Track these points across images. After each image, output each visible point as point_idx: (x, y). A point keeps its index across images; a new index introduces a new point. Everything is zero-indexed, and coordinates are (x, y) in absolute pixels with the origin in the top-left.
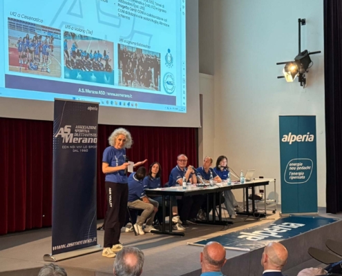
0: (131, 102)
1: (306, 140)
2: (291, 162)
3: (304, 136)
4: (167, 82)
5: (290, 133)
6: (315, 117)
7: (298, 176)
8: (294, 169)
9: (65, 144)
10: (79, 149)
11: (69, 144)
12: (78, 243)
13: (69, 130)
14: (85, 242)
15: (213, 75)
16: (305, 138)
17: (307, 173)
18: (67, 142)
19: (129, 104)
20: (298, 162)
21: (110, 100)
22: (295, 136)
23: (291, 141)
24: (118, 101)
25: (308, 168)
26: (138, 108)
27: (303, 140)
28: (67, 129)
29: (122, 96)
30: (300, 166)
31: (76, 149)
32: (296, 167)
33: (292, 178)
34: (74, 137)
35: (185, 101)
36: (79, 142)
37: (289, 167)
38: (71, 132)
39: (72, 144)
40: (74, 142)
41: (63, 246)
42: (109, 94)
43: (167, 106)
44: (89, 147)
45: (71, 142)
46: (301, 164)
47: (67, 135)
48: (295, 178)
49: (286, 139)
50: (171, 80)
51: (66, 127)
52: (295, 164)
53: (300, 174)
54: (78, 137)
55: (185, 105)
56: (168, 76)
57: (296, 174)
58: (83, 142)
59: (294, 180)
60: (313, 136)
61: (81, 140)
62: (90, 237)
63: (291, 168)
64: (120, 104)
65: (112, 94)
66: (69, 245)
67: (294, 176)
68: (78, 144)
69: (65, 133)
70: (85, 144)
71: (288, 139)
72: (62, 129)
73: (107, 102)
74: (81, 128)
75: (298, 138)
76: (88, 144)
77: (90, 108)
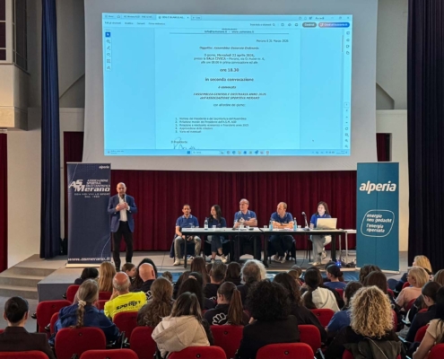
1: (387, 190)
2: (369, 213)
3: (385, 185)
5: (369, 182)
6: (398, 163)
7: (376, 228)
8: (373, 220)
10: (91, 196)
12: (91, 259)
13: (82, 183)
14: (98, 259)
16: (386, 187)
17: (386, 226)
18: (79, 190)
19: (256, 152)
20: (377, 213)
22: (374, 185)
23: (370, 190)
25: (389, 220)
27: (383, 190)
28: (79, 182)
30: (379, 218)
31: (88, 195)
32: (375, 218)
33: (370, 230)
34: (85, 187)
35: (349, 144)
36: (91, 190)
37: (366, 218)
39: (84, 192)
41: (78, 259)
44: (101, 194)
45: (82, 191)
46: (381, 216)
47: (78, 187)
48: (373, 230)
49: (364, 187)
52: (373, 216)
53: (379, 226)
54: (90, 187)
57: (374, 226)
58: (95, 190)
59: (371, 233)
60: (395, 185)
62: (103, 257)
63: (369, 220)
64: (245, 153)
66: (83, 259)
67: (372, 228)
68: (90, 192)
69: (78, 185)
70: (97, 192)
71: (366, 187)
72: (74, 182)
73: (228, 152)
74: (93, 182)
75: (377, 187)
76: (99, 192)
77: (101, 167)
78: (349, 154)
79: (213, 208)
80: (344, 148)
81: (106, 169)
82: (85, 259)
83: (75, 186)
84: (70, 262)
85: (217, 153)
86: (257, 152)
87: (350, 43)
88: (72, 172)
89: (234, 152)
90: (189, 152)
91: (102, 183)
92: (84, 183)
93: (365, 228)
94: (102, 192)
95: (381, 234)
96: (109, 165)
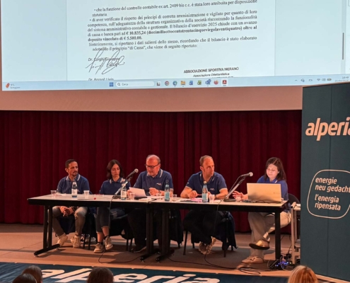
0: (213, 80)
1: (345, 134)
2: (319, 176)
3: (342, 124)
5: (319, 120)
7: (328, 203)
8: (323, 188)
16: (343, 127)
20: (329, 175)
22: (326, 124)
23: (320, 134)
27: (339, 134)
30: (332, 185)
32: (326, 185)
33: (319, 206)
37: (315, 184)
46: (335, 181)
48: (323, 206)
49: (312, 129)
52: (323, 180)
53: (332, 200)
57: (325, 199)
63: (318, 187)
67: (323, 202)
71: (316, 130)
73: (167, 83)
75: (330, 129)
80: (348, 72)
85: (152, 85)
86: (208, 82)
89: (175, 83)
90: (112, 85)
93: (313, 202)
95: (335, 213)
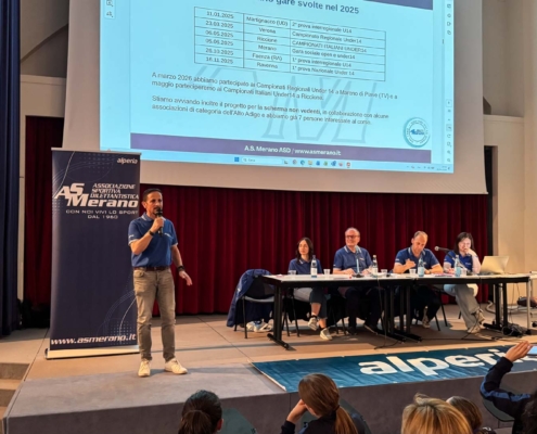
0: (338, 161)
4: (413, 132)
9: (72, 207)
10: (100, 215)
11: (79, 207)
12: (99, 339)
13: (81, 189)
14: (113, 338)
15: (522, 117)
18: (75, 204)
19: (334, 164)
21: (299, 160)
24: (315, 160)
26: (351, 168)
28: (77, 188)
29: (322, 153)
31: (95, 214)
34: (89, 198)
35: (451, 157)
36: (101, 205)
38: (84, 192)
39: (87, 208)
40: (90, 204)
41: (72, 341)
42: (297, 151)
43: (410, 164)
44: (121, 212)
45: (83, 204)
47: (75, 196)
50: (420, 128)
51: (74, 185)
54: (99, 199)
55: (452, 162)
56: (413, 124)
58: (108, 205)
61: (105, 204)
62: (122, 334)
64: (318, 164)
65: (302, 152)
66: (81, 340)
68: (98, 208)
69: (73, 194)
70: (112, 209)
72: (66, 188)
73: (294, 162)
74: (104, 188)
76: (117, 208)
77: (122, 161)
78: (451, 171)
79: (303, 243)
80: (446, 162)
81: (131, 164)
82: (86, 340)
83: (68, 196)
84: (53, 347)
85: (279, 163)
87: (452, 20)
88: (62, 167)
90: (236, 159)
91: (123, 191)
92: (87, 190)
94: (122, 208)
96: (137, 157)
